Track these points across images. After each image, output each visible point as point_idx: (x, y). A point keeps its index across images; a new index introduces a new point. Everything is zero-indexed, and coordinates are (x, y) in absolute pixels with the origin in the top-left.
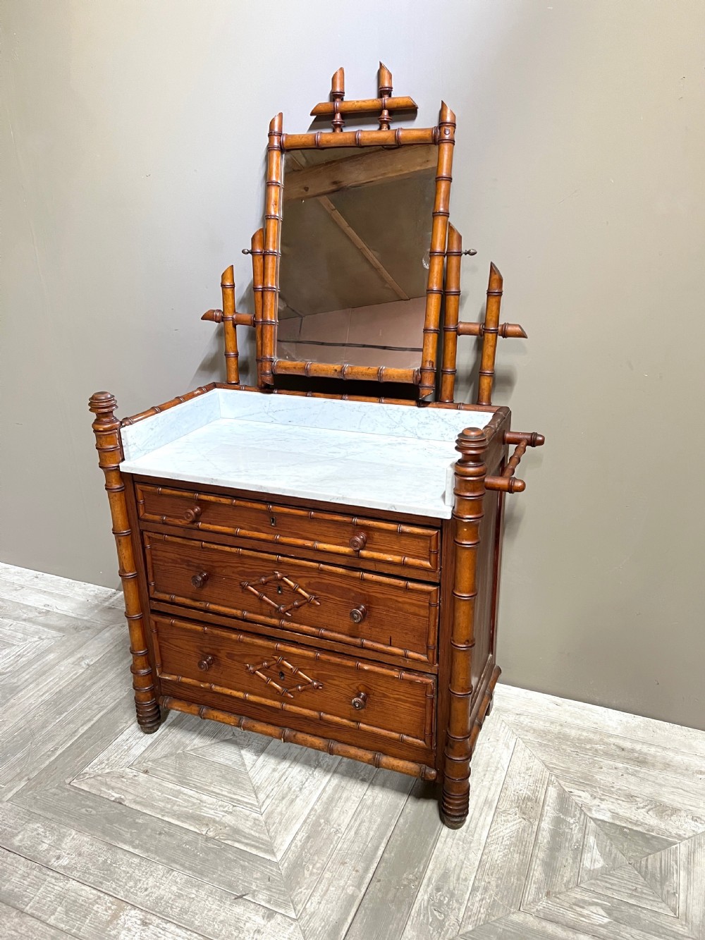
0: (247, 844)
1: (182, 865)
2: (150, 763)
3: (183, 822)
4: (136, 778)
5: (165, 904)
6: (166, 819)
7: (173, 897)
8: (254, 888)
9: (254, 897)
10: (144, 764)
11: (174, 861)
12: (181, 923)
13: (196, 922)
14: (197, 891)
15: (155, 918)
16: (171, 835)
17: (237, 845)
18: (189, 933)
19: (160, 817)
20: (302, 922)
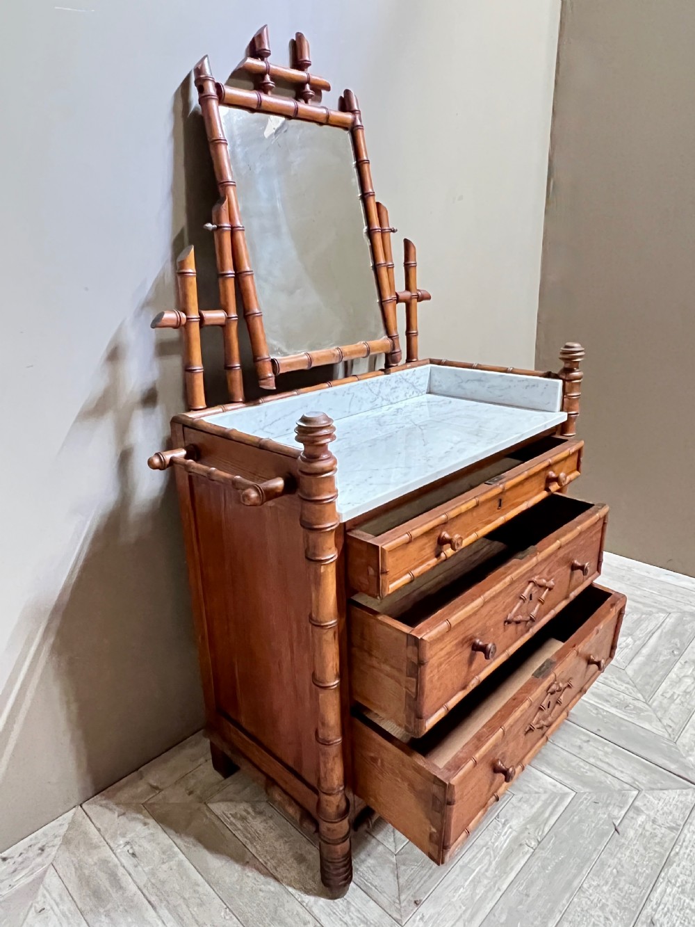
0: (551, 814)
1: (575, 876)
2: (403, 897)
3: (512, 869)
4: (426, 917)
5: (627, 900)
6: (504, 887)
7: (617, 891)
8: (606, 816)
9: (617, 819)
10: (403, 905)
11: (570, 883)
12: (649, 886)
13: (647, 872)
14: (609, 866)
15: (644, 912)
16: (531, 883)
17: (552, 821)
18: (661, 880)
19: (501, 893)
20: (642, 787)
